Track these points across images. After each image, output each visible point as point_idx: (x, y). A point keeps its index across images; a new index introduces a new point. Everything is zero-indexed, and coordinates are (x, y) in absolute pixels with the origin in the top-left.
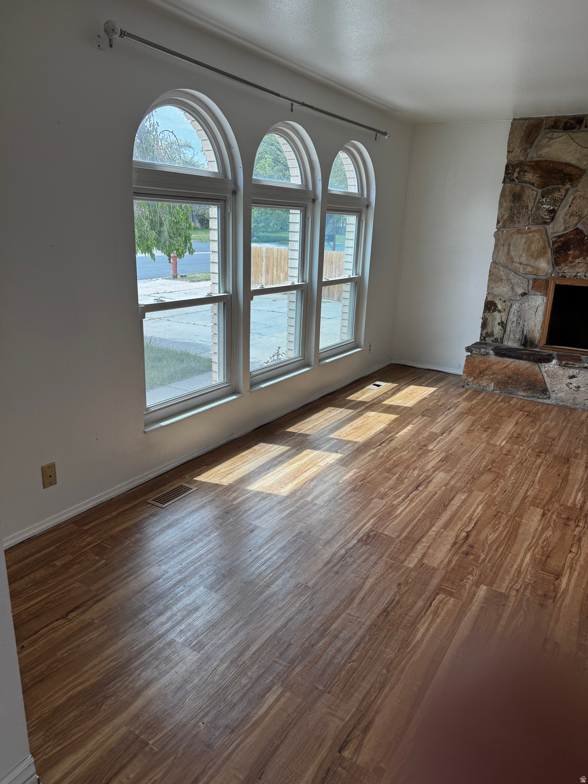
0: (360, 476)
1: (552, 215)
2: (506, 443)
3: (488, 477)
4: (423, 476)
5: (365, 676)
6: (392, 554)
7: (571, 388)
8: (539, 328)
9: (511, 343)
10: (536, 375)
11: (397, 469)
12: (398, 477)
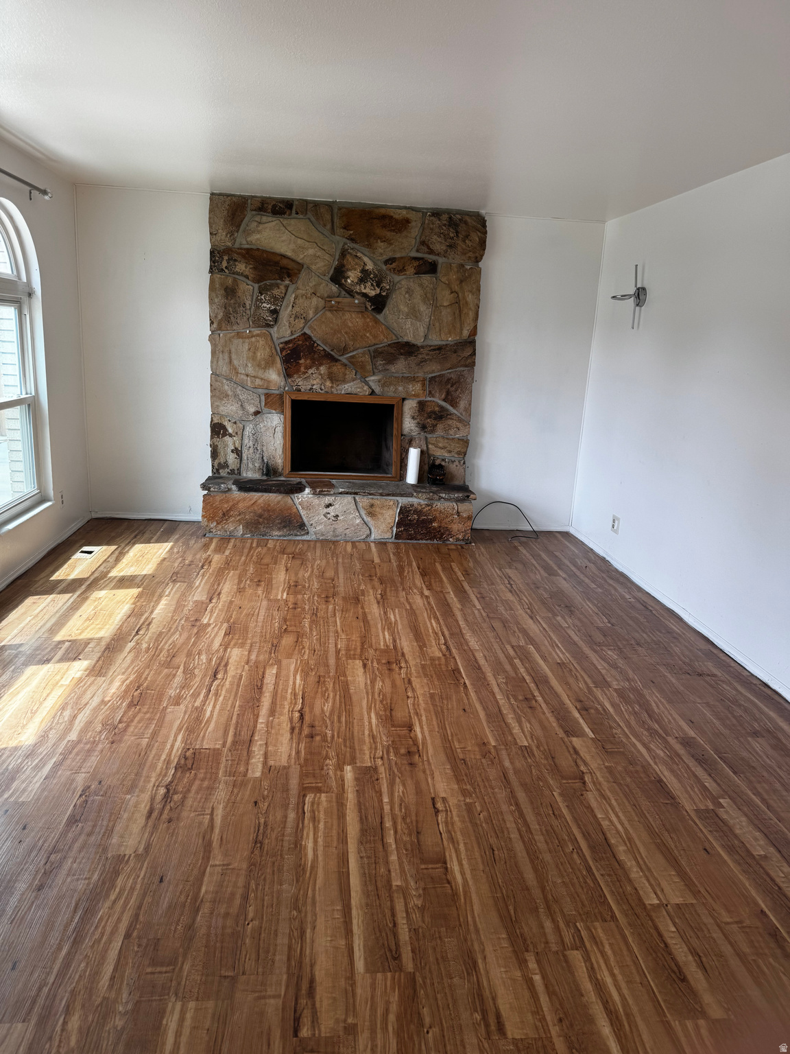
0: (131, 682)
1: (275, 316)
2: (288, 594)
3: (288, 640)
4: (214, 659)
5: (276, 931)
6: (228, 770)
7: (329, 519)
8: (280, 453)
9: (250, 474)
10: (290, 508)
11: (176, 660)
12: (184, 670)
